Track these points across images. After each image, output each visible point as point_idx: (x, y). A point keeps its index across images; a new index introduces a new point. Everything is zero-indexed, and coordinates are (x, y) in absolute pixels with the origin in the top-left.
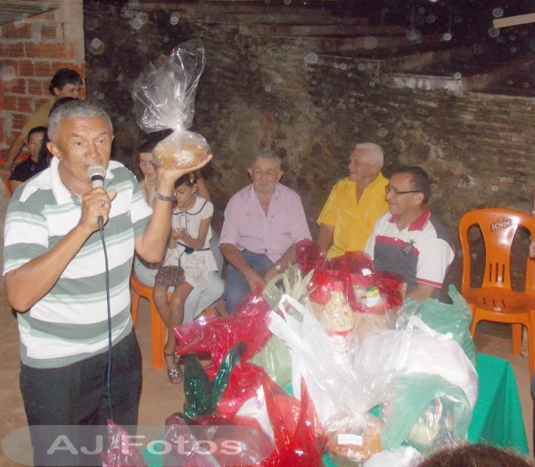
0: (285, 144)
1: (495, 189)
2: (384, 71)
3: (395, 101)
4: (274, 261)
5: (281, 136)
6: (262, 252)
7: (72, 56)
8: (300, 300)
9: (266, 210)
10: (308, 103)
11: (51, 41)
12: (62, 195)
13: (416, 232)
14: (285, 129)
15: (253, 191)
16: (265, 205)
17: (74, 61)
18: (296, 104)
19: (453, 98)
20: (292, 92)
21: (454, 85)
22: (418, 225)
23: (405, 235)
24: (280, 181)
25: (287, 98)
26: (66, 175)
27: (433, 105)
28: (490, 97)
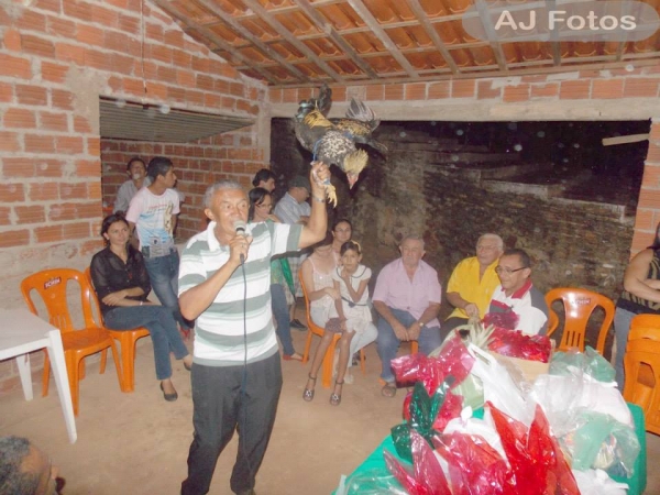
0: (402, 231)
1: (568, 273)
2: (483, 179)
3: (491, 202)
4: (417, 319)
5: (400, 225)
6: (405, 309)
7: (262, 159)
8: (482, 348)
9: (411, 279)
10: (422, 200)
11: (247, 148)
12: (214, 244)
13: (517, 300)
14: (402, 218)
15: (401, 263)
16: (411, 274)
17: (262, 163)
18: (413, 201)
19: (539, 201)
20: (410, 192)
21: (540, 191)
22: (518, 295)
23: (509, 301)
24: (423, 259)
25: (407, 196)
26: (219, 233)
27: (522, 206)
28: (570, 202)
